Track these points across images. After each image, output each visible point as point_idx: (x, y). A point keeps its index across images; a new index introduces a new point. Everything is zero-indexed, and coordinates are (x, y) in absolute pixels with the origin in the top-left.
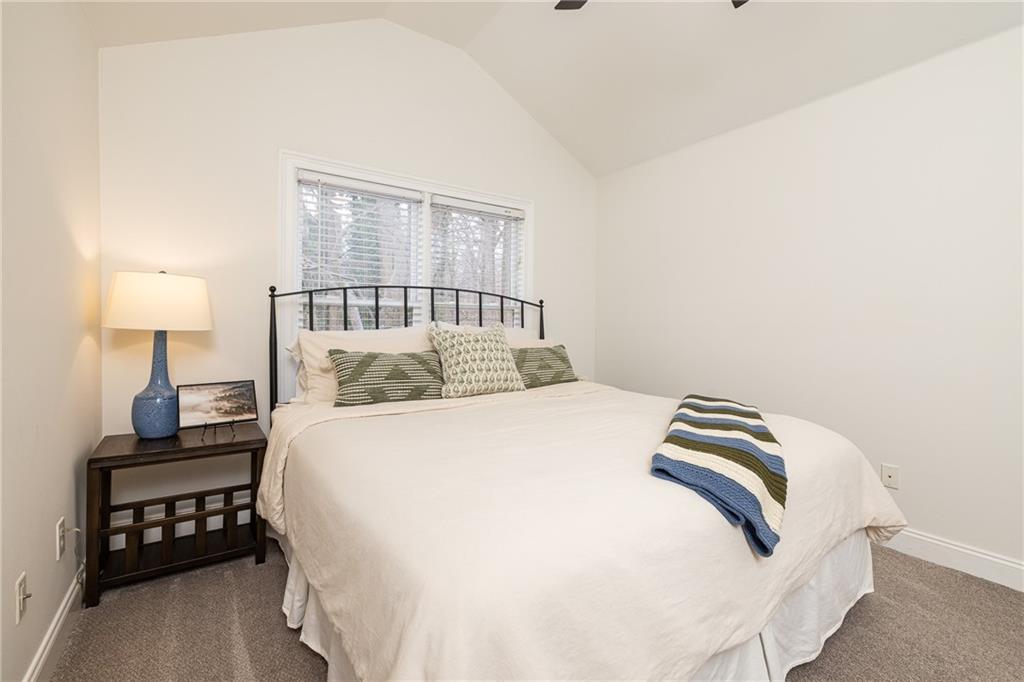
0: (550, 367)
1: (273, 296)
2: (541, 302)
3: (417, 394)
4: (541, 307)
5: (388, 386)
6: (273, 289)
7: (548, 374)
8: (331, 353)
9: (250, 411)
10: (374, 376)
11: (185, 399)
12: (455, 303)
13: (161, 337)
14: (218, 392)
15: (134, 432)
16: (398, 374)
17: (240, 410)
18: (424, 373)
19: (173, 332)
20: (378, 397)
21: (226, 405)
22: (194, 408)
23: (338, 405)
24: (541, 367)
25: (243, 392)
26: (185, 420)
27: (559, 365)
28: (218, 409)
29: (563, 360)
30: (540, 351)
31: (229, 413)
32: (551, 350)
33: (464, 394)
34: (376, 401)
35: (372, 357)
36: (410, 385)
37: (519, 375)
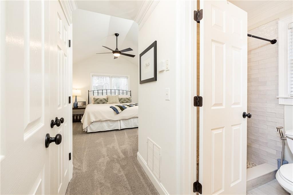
1: (89, 91)
2: (131, 91)
5: (100, 102)
7: (126, 102)
8: (94, 98)
10: (98, 101)
11: (78, 103)
12: (115, 91)
13: (76, 96)
14: (82, 103)
17: (84, 105)
18: (105, 101)
20: (98, 103)
21: (82, 104)
22: (79, 104)
23: (94, 104)
24: (124, 101)
25: (84, 103)
27: (128, 100)
29: (129, 99)
30: (125, 98)
31: (83, 105)
32: (127, 98)
33: (109, 103)
34: (98, 104)
35: (99, 99)
36: (103, 102)
37: (118, 101)
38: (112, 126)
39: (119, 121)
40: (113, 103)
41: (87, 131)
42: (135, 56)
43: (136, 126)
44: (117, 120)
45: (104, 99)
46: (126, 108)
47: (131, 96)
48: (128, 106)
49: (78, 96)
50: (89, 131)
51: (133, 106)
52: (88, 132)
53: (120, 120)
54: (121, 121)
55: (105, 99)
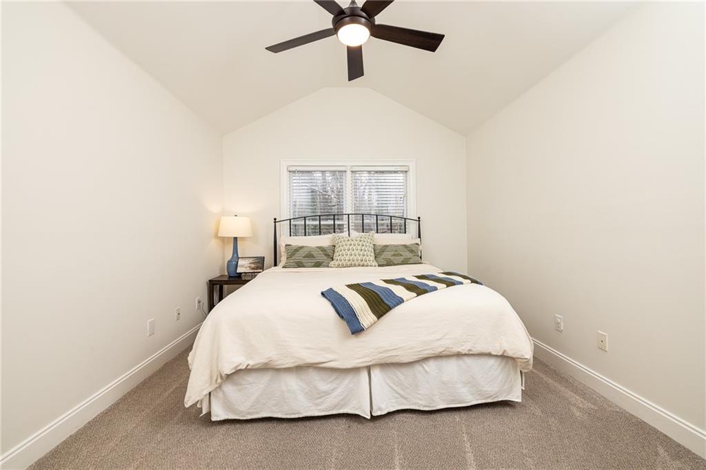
0: (401, 255)
1: (275, 222)
2: (419, 218)
3: (318, 265)
4: (419, 221)
5: (304, 261)
6: (275, 219)
7: (401, 259)
8: (286, 245)
9: (261, 269)
10: (299, 257)
11: (241, 262)
12: (361, 221)
13: (236, 239)
14: (251, 260)
15: (227, 274)
16: (310, 256)
17: (257, 268)
18: (323, 255)
19: (240, 238)
20: (300, 265)
21: (253, 266)
22: (242, 266)
23: (283, 267)
24: (394, 255)
25: (260, 262)
26: (239, 270)
27: (408, 255)
28: (250, 267)
29: (412, 251)
30: (397, 246)
31: (253, 269)
32: (405, 246)
33: (339, 266)
34: (299, 267)
35: (302, 247)
36: (315, 261)
37: (372, 258)
38: (327, 393)
39: (365, 375)
40: (351, 266)
41: (209, 414)
42: (439, 38)
43: (453, 401)
44: (356, 370)
45: (320, 248)
46: (401, 301)
47: (419, 237)
48: (411, 287)
49: (244, 239)
50: (219, 414)
52: (214, 419)
53: (369, 368)
54: (376, 373)
55: (322, 249)
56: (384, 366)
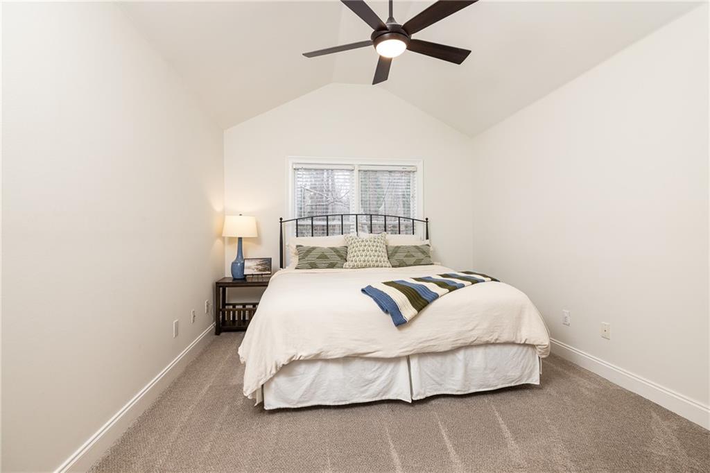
0: (414, 256)
1: (281, 222)
2: (427, 219)
3: (332, 266)
4: (427, 222)
5: (318, 261)
6: (281, 219)
7: (413, 260)
8: (297, 246)
9: (268, 270)
10: (312, 258)
11: (247, 264)
12: (369, 222)
13: (240, 239)
14: (258, 262)
15: (231, 276)
16: (323, 256)
17: (265, 270)
18: (336, 256)
19: (245, 238)
20: (313, 266)
21: (260, 267)
22: (249, 268)
23: (296, 268)
24: (406, 256)
25: (267, 263)
26: (246, 272)
27: (420, 256)
28: (257, 269)
29: (423, 252)
30: (409, 247)
31: (260, 270)
32: (417, 247)
33: (353, 267)
34: (312, 268)
35: (314, 248)
36: (329, 262)
37: (386, 259)
38: (372, 381)
39: (404, 365)
40: (365, 267)
41: (262, 404)
42: (466, 53)
44: (397, 360)
45: (332, 249)
46: (436, 297)
47: (427, 238)
49: (248, 239)
50: (271, 403)
51: (463, 286)
52: (267, 408)
53: (408, 358)
54: (414, 362)
55: (335, 250)
56: (422, 355)
